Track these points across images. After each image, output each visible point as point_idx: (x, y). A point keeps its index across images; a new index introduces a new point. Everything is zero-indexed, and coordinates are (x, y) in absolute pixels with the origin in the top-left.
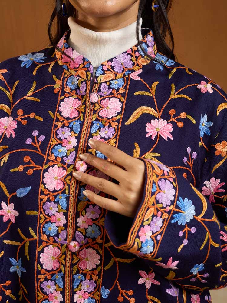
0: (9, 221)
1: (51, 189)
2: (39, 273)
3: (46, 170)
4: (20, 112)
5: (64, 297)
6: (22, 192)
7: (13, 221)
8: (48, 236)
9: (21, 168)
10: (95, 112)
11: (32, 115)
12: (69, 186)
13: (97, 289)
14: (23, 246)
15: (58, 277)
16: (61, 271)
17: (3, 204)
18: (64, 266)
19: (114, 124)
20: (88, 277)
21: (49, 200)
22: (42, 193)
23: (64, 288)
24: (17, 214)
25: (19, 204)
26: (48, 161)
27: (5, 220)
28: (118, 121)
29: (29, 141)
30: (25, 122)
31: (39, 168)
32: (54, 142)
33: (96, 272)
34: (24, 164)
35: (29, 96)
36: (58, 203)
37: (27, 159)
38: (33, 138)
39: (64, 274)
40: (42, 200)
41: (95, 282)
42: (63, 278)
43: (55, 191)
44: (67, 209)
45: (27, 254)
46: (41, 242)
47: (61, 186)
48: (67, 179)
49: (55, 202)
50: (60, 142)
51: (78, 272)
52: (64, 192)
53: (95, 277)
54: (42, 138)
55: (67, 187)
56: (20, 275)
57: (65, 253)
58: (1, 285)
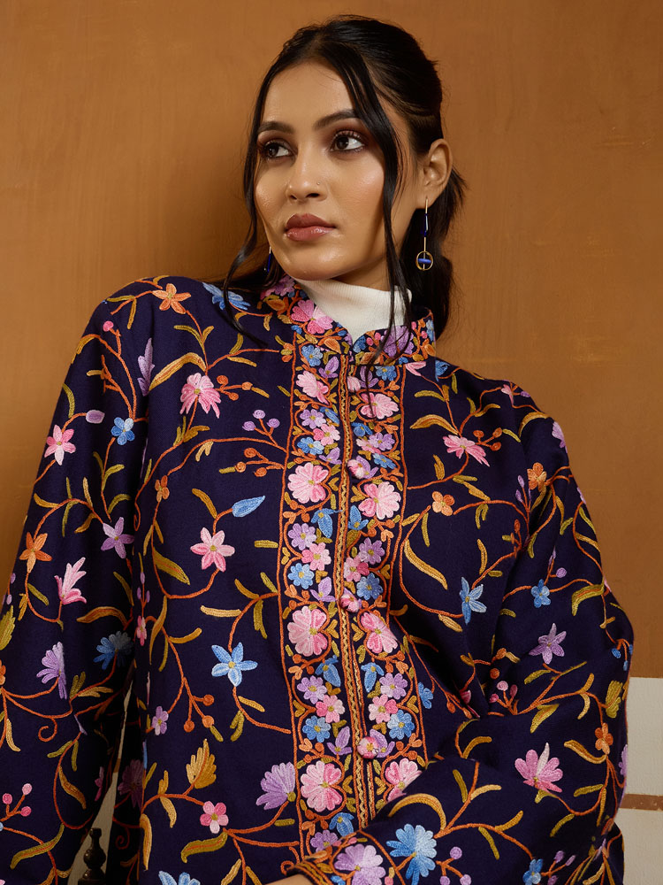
0: (213, 567)
1: (304, 500)
2: (290, 663)
3: (292, 471)
4: (224, 379)
5: (346, 704)
6: (244, 508)
7: (222, 567)
8: (299, 589)
9: (241, 467)
10: (353, 408)
11: (247, 386)
12: (337, 494)
13: (411, 689)
14: (248, 618)
15: (328, 668)
16: (332, 653)
17: (205, 533)
18: (338, 641)
19: (391, 429)
20: (389, 668)
21: (299, 521)
22: (287, 508)
23: (343, 687)
24: (230, 551)
25: (236, 532)
26: (292, 458)
27: (205, 564)
28: (397, 423)
29: (249, 426)
30: (234, 397)
31: (277, 466)
32: (298, 431)
33: (402, 656)
34: (245, 460)
35: (234, 355)
36: (316, 526)
37: (250, 453)
38: (256, 422)
39: (340, 658)
40: (286, 520)
41: (405, 676)
42: (339, 666)
43: (310, 503)
44: (334, 537)
45: (258, 624)
46: (286, 600)
47: (321, 496)
48: (332, 483)
49: (310, 524)
50: (309, 432)
51: (368, 660)
52: (328, 505)
53: (402, 667)
54: (274, 423)
55: (333, 497)
56: (236, 680)
57: (337, 617)
58: (192, 699)
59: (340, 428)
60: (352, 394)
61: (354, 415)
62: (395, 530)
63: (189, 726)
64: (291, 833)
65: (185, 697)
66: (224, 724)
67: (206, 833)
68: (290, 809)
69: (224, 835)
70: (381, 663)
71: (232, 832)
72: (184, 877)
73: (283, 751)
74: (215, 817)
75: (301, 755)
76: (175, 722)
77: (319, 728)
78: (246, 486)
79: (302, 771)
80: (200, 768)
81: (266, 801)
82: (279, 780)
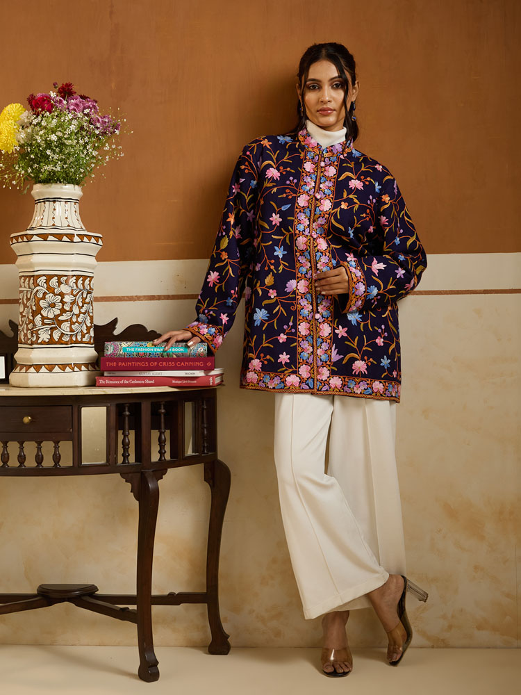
0: (276, 224)
1: (302, 206)
2: (296, 252)
3: (299, 197)
4: (281, 168)
5: (311, 264)
6: (284, 208)
7: (278, 224)
8: (299, 231)
9: (285, 195)
10: (322, 172)
11: (288, 169)
13: (330, 260)
14: (285, 239)
15: (306, 253)
16: (308, 249)
17: (274, 214)
18: (310, 246)
19: (333, 180)
20: (324, 254)
21: (300, 212)
22: (297, 208)
24: (281, 220)
25: (283, 214)
26: (300, 192)
27: (273, 224)
28: (334, 178)
29: (288, 182)
30: (284, 173)
31: (295, 195)
32: (302, 183)
33: (327, 251)
34: (286, 193)
35: (285, 159)
36: (305, 213)
37: (288, 191)
38: (290, 181)
39: (310, 251)
40: (296, 211)
41: (328, 257)
42: (309, 253)
44: (310, 216)
45: (288, 241)
46: (296, 234)
47: (307, 205)
48: (310, 201)
49: (303, 213)
50: (306, 184)
51: (318, 251)
52: (308, 207)
53: (328, 254)
54: (295, 181)
55: (310, 205)
56: (281, 256)
57: (310, 239)
58: (268, 261)
59: (315, 182)
60: (322, 167)
61: (322, 174)
62: (329, 214)
63: (266, 268)
64: (294, 299)
65: (266, 260)
66: (277, 268)
67: (270, 298)
68: (294, 292)
69: (275, 299)
70: (322, 253)
71: (277, 298)
72: (263, 310)
73: (293, 277)
74: (273, 294)
75: (298, 278)
76: (263, 267)
77: (304, 270)
78: (286, 201)
79: (298, 282)
80: (269, 280)
81: (287, 290)
82: (292, 284)
